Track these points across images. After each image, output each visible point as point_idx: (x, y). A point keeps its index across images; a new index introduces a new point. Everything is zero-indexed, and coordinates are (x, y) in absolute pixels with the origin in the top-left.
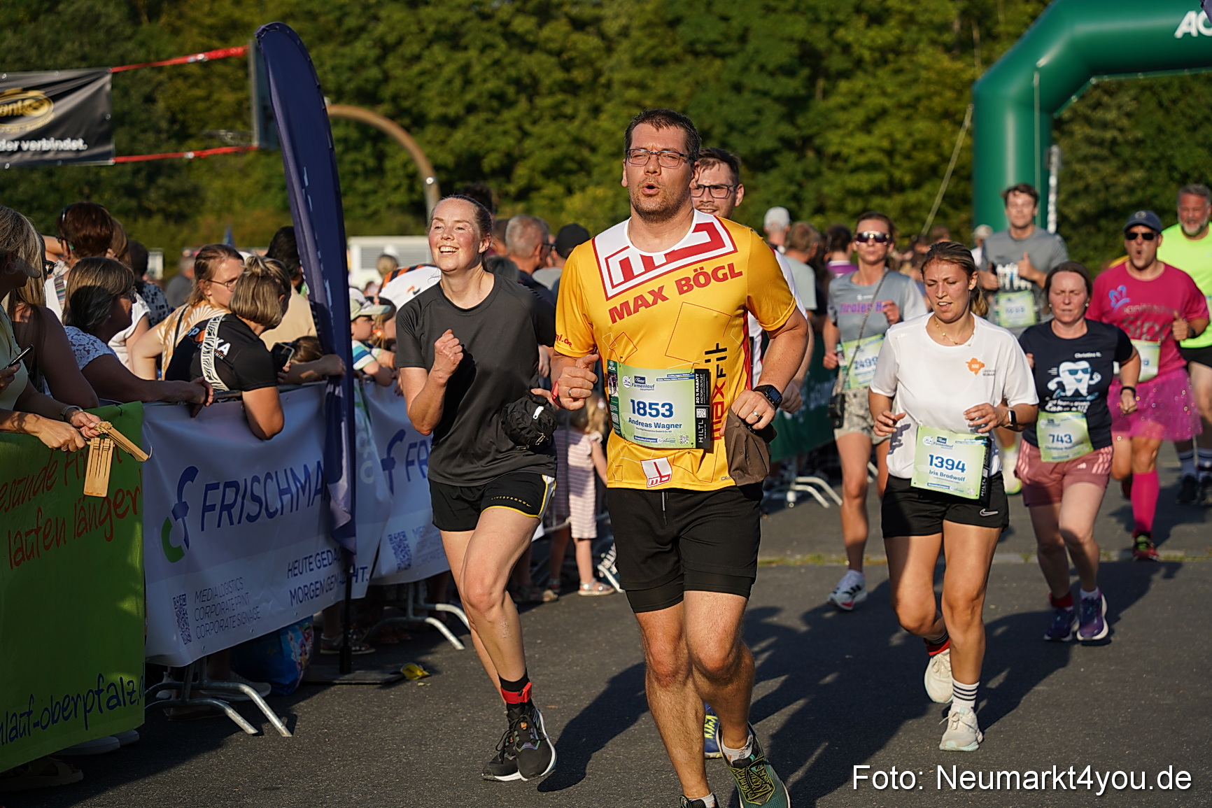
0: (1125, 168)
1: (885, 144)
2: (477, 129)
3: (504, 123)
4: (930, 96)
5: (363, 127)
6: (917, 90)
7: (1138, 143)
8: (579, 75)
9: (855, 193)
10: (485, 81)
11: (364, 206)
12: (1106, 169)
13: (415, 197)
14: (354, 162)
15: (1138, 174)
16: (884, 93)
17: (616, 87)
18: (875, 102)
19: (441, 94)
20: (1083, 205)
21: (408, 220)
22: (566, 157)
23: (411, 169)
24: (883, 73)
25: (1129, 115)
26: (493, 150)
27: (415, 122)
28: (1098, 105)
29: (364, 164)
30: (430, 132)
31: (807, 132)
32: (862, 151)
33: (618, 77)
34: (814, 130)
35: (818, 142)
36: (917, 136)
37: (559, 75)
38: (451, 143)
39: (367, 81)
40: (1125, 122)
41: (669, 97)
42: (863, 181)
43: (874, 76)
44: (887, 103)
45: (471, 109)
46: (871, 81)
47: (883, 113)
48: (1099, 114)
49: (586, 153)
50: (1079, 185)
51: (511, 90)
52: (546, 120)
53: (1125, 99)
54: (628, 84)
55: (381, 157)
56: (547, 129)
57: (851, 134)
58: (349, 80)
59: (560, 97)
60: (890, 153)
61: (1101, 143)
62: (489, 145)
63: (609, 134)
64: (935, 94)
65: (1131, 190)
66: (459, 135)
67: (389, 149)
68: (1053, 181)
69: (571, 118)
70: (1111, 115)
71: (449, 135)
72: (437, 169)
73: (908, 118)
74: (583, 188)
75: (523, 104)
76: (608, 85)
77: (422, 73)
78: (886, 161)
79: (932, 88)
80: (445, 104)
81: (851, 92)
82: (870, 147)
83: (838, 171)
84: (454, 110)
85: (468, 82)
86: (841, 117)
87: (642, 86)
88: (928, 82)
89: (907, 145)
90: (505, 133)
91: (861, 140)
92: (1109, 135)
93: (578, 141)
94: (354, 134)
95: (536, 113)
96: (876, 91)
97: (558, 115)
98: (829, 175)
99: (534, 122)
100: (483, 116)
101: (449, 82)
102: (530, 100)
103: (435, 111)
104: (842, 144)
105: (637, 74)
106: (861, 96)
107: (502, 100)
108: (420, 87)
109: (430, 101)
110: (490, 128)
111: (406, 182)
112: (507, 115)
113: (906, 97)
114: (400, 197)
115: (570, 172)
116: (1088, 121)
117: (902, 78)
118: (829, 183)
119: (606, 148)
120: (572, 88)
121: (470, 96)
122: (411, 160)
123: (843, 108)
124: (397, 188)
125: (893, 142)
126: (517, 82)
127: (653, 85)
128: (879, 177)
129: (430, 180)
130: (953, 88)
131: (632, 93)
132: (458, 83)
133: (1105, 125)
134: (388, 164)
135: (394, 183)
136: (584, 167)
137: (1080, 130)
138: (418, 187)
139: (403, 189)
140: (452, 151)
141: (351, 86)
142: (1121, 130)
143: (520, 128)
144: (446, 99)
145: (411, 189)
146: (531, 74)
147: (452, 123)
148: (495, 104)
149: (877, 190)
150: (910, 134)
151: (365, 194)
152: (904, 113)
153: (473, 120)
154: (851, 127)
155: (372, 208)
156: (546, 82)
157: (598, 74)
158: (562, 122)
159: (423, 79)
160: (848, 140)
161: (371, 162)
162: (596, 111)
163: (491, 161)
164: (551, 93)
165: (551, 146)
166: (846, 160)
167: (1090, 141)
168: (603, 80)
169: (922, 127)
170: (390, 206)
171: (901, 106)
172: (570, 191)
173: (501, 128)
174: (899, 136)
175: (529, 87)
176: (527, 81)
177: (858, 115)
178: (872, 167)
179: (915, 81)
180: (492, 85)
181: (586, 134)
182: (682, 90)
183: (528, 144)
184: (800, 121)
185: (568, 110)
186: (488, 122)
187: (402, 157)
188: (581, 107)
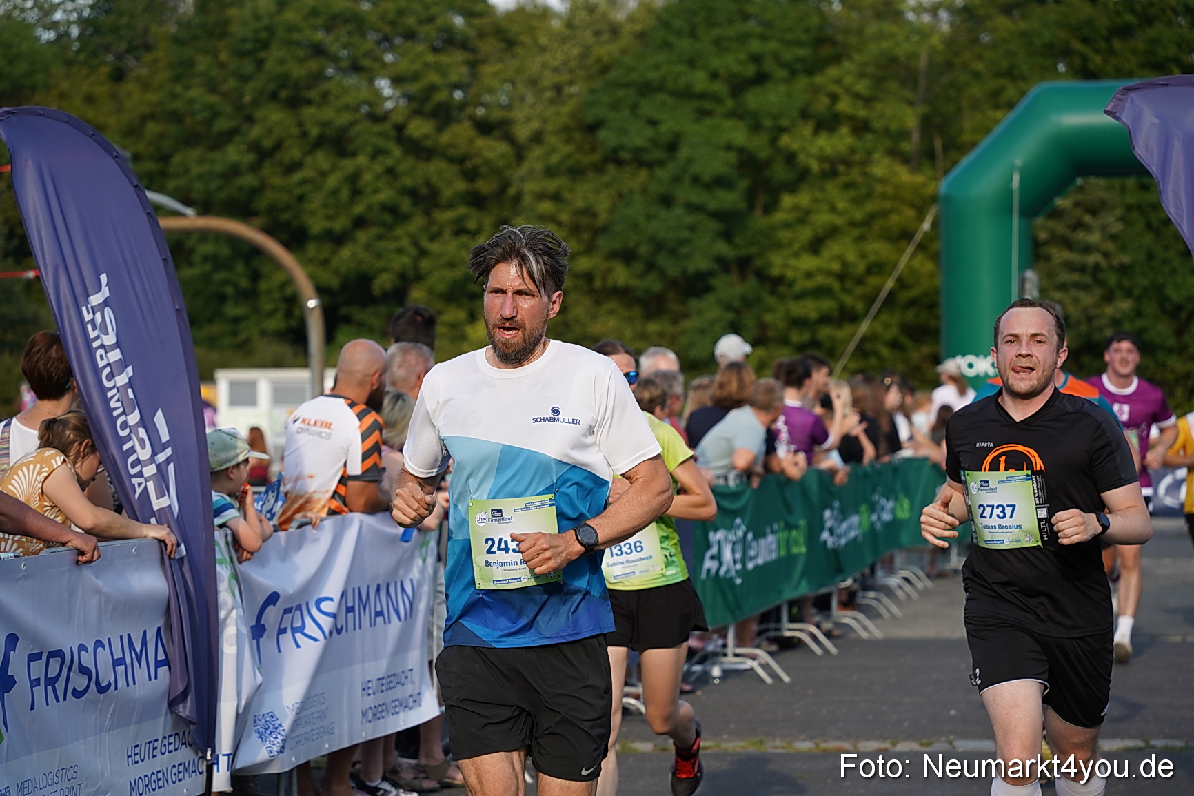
0: (1108, 298)
1: (836, 266)
2: (368, 246)
3: (397, 239)
4: (884, 214)
5: (234, 241)
6: (870, 207)
7: (1126, 270)
8: (485, 186)
9: (798, 323)
10: (376, 191)
11: (234, 333)
12: (1087, 299)
13: (294, 323)
14: (226, 282)
15: (1125, 305)
16: (833, 209)
17: (527, 200)
18: (823, 218)
19: (325, 206)
21: (285, 350)
23: (289, 291)
24: (832, 188)
25: (1114, 237)
26: (385, 270)
27: (295, 239)
28: (1079, 225)
29: (235, 285)
30: (311, 249)
31: (745, 252)
32: (809, 275)
33: (530, 187)
34: (753, 250)
35: (758, 263)
36: (872, 258)
37: (461, 185)
38: (335, 262)
39: (241, 189)
40: (1110, 246)
41: (589, 212)
42: (810, 309)
43: (823, 190)
44: (838, 221)
45: (360, 223)
46: (818, 195)
47: (833, 232)
48: (1081, 235)
51: (405, 204)
52: (447, 234)
53: (1110, 219)
54: (540, 196)
55: (255, 276)
56: (449, 247)
57: (796, 255)
58: (220, 189)
59: (462, 210)
60: (841, 277)
61: (1082, 269)
62: (379, 264)
64: (891, 211)
66: (346, 253)
67: (265, 269)
69: (474, 234)
70: (1095, 238)
71: (334, 252)
72: (321, 291)
73: (861, 239)
75: (417, 223)
76: (518, 198)
77: (304, 182)
78: (836, 285)
79: (888, 205)
80: (330, 218)
81: (796, 208)
82: (820, 271)
83: (782, 297)
84: (339, 225)
85: (356, 193)
86: (784, 235)
87: (556, 197)
88: (884, 196)
89: (861, 267)
90: (399, 251)
91: (808, 262)
92: (1091, 259)
94: (225, 251)
95: (435, 229)
96: (825, 207)
97: (460, 230)
98: (771, 301)
99: (433, 238)
100: (373, 231)
101: (335, 192)
102: (427, 213)
103: (317, 226)
104: (785, 266)
105: (551, 185)
106: (807, 212)
107: (395, 214)
108: (301, 198)
109: (312, 213)
110: (382, 245)
111: (283, 307)
112: (401, 230)
113: (858, 215)
114: (276, 323)
115: (473, 295)
116: (1067, 244)
117: (852, 193)
118: (770, 310)
120: (477, 201)
121: (358, 209)
122: (289, 281)
123: (787, 225)
124: (271, 314)
125: (845, 264)
126: (413, 193)
127: (570, 197)
128: (827, 305)
129: (312, 303)
130: (913, 206)
131: (546, 207)
132: (345, 194)
133: (1087, 249)
134: (263, 286)
135: (268, 307)
137: (1060, 255)
138: (297, 312)
139: (280, 315)
140: (337, 272)
141: (222, 195)
142: (1106, 255)
143: (416, 244)
144: (331, 212)
145: (289, 314)
146: (428, 184)
147: (338, 239)
148: (387, 218)
149: (825, 319)
150: (863, 256)
151: (236, 320)
152: (856, 232)
153: (363, 236)
154: (796, 246)
155: (243, 336)
156: (447, 193)
157: (506, 185)
158: (464, 239)
159: (305, 189)
160: (793, 262)
161: (244, 283)
163: (384, 282)
164: (451, 205)
165: (451, 265)
166: (791, 284)
167: (1070, 266)
168: (512, 191)
169: (879, 249)
170: (263, 333)
171: (853, 224)
172: (473, 318)
173: (393, 245)
174: (851, 257)
175: (426, 198)
176: (424, 191)
177: (805, 234)
178: (821, 292)
179: (869, 196)
180: (385, 195)
182: (603, 204)
183: (424, 264)
184: (738, 240)
185: (472, 225)
186: (380, 237)
187: (278, 278)
188: (488, 221)
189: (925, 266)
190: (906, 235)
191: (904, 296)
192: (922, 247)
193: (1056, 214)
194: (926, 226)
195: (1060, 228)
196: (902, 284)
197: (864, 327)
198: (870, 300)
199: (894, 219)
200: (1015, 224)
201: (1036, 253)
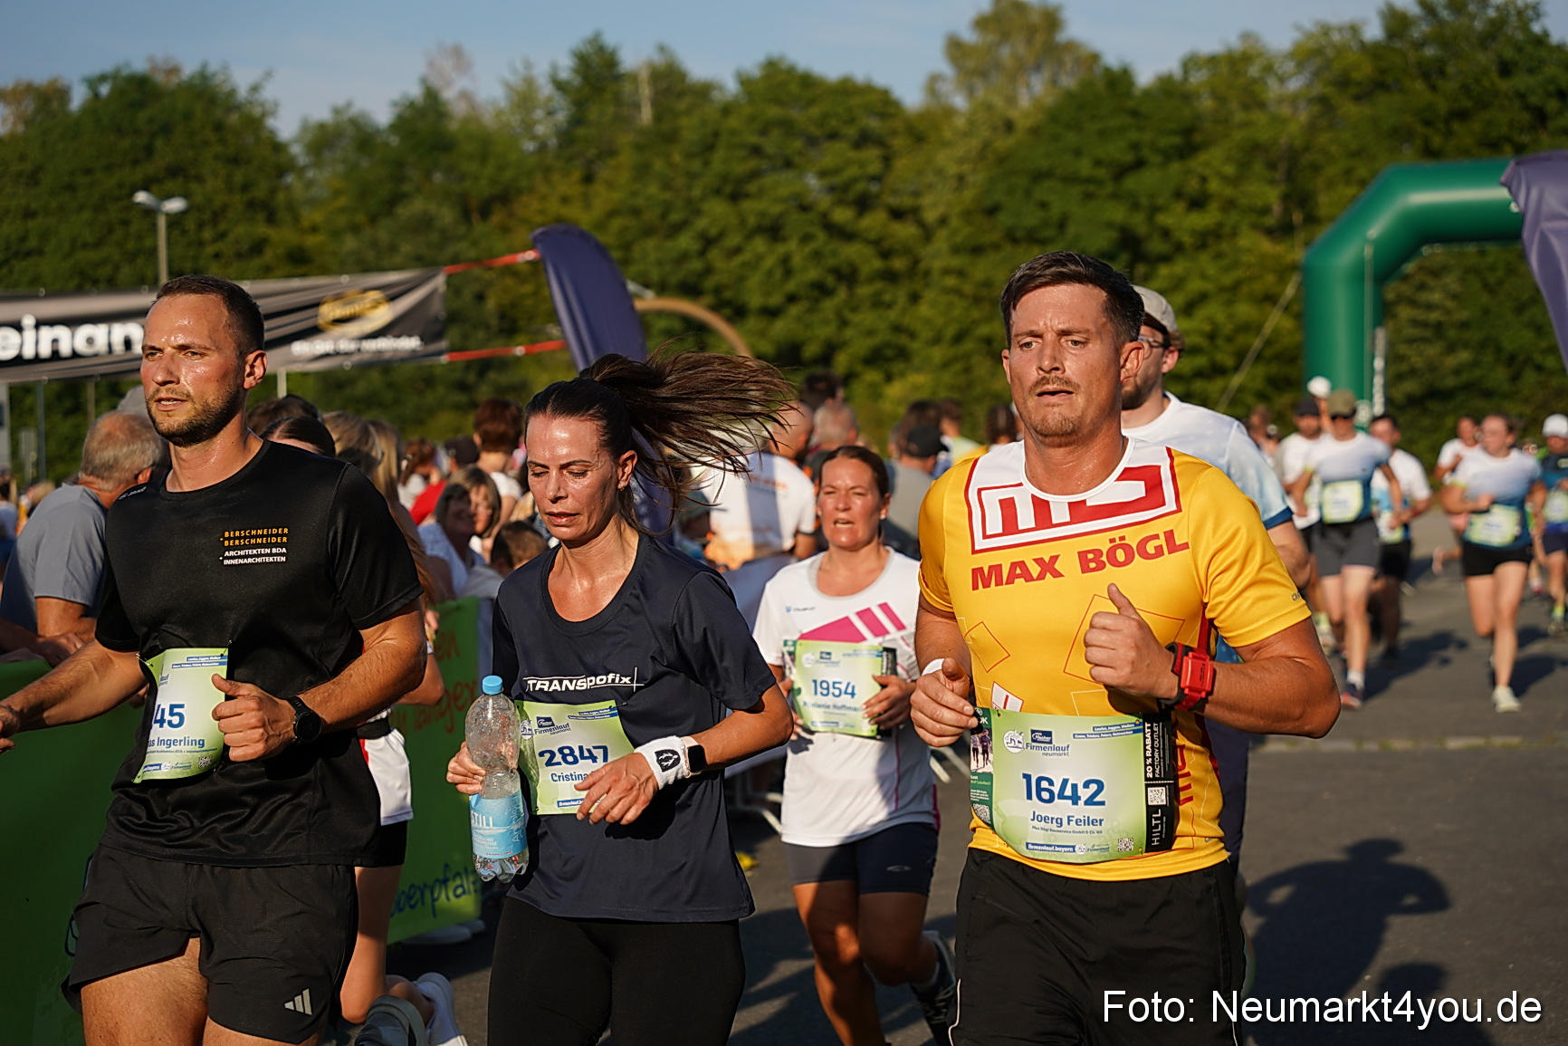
0: (1451, 348)
1: (1207, 328)
2: (799, 318)
3: (824, 311)
4: (1250, 280)
5: (685, 319)
6: (1239, 273)
7: (1464, 325)
8: (899, 264)
10: (805, 271)
12: (1433, 350)
15: (1464, 356)
16: (1204, 276)
17: (935, 275)
18: (1195, 285)
19: (762, 284)
20: (1410, 387)
22: (887, 345)
24: (1203, 258)
25: (1455, 297)
26: (814, 339)
27: (736, 313)
28: (1422, 287)
30: (751, 322)
33: (937, 265)
36: (1239, 319)
37: (877, 264)
38: (771, 333)
39: (690, 273)
40: (1450, 304)
41: (987, 284)
43: (1195, 260)
44: (1208, 286)
45: (792, 298)
46: (1191, 264)
47: (1203, 298)
48: (1424, 297)
49: (903, 340)
50: (1404, 367)
51: (830, 281)
52: (866, 307)
53: (1451, 281)
54: (947, 272)
56: (866, 318)
58: (672, 273)
59: (878, 285)
60: (1212, 337)
61: (1425, 325)
62: (809, 334)
63: (928, 322)
64: (1255, 278)
65: (1457, 372)
66: (779, 325)
67: (710, 339)
68: (1379, 364)
69: (889, 306)
70: (1436, 297)
71: (769, 325)
73: (1230, 303)
74: (902, 375)
75: (842, 294)
76: (927, 273)
77: (744, 264)
78: (1207, 344)
79: (1253, 272)
80: (766, 295)
81: (1171, 277)
84: (775, 300)
85: (788, 273)
87: (961, 273)
88: (1249, 265)
89: (1228, 328)
90: (825, 322)
92: (1434, 316)
93: (897, 329)
94: (677, 327)
95: (856, 302)
96: (1196, 275)
97: (877, 303)
99: (854, 310)
100: (804, 305)
101: (770, 273)
102: (850, 289)
103: (755, 302)
105: (956, 262)
106: (1181, 281)
107: (821, 290)
108: (741, 279)
109: (751, 291)
110: (811, 317)
112: (829, 305)
113: (1227, 280)
115: (888, 360)
116: (1413, 303)
117: (1221, 262)
119: (926, 334)
120: (890, 277)
121: (791, 286)
125: (1215, 325)
126: (837, 272)
127: (971, 272)
130: (1273, 271)
131: (951, 281)
132: (779, 274)
133: (1430, 307)
136: (903, 354)
137: (1405, 312)
141: (675, 278)
142: (1447, 312)
143: (839, 315)
144: (767, 289)
146: (850, 264)
147: (772, 313)
148: (815, 293)
150: (1231, 316)
152: (1224, 297)
153: (794, 310)
156: (865, 271)
157: (916, 262)
158: (881, 310)
159: (745, 270)
162: (915, 298)
163: (811, 350)
164: (870, 280)
165: (870, 333)
167: (1415, 323)
168: (922, 266)
169: (1244, 310)
171: (1222, 289)
172: (889, 378)
173: (821, 317)
174: (1220, 318)
175: (848, 276)
176: (846, 270)
179: (1236, 264)
180: (813, 274)
181: (906, 321)
183: (849, 333)
185: (887, 297)
186: (809, 311)
188: (900, 294)
189: (1288, 323)
190: (1270, 299)
191: (1269, 353)
192: (1286, 309)
193: (1405, 278)
194: (1290, 291)
195: (1405, 289)
196: (1268, 343)
197: (1236, 380)
198: (1240, 356)
199: (1258, 287)
200: (1368, 288)
201: (1384, 312)
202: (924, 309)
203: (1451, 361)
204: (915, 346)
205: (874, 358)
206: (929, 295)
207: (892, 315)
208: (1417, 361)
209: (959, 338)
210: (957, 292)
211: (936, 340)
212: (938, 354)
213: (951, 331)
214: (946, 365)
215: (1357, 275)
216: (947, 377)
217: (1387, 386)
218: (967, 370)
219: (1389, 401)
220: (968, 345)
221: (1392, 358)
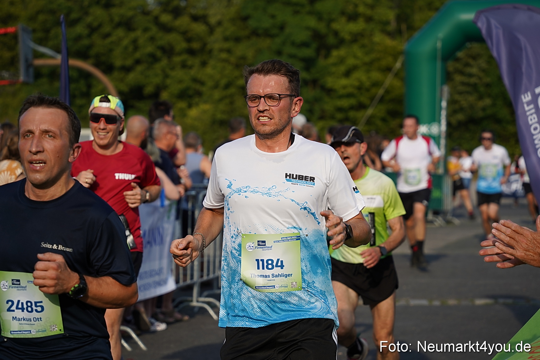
0: (481, 98)
1: (357, 84)
2: (142, 73)
3: (156, 69)
4: (379, 59)
5: (80, 71)
6: (373, 56)
7: (488, 85)
8: (196, 45)
9: (340, 109)
10: (145, 47)
12: (472, 99)
14: (76, 89)
15: (488, 101)
16: (355, 57)
17: (215, 52)
18: (351, 61)
19: (122, 53)
20: (460, 117)
24: (354, 47)
25: (483, 70)
26: (150, 83)
27: (108, 69)
28: (467, 65)
29: (80, 90)
30: (115, 74)
31: (315, 76)
32: (345, 87)
33: (216, 47)
34: (319, 75)
35: (321, 82)
36: (373, 80)
37: (184, 45)
38: (127, 80)
39: (82, 46)
40: (481, 74)
41: (243, 58)
42: (345, 103)
43: (351, 48)
44: (357, 62)
45: (138, 62)
46: (349, 50)
47: (355, 68)
48: (469, 70)
49: (197, 87)
50: (457, 107)
51: (159, 54)
52: (178, 68)
53: (482, 62)
54: (221, 50)
55: (90, 86)
56: (178, 73)
57: (339, 78)
58: (73, 45)
59: (185, 56)
60: (359, 88)
61: (468, 84)
62: (147, 81)
63: (211, 77)
64: (382, 58)
65: (484, 109)
66: (131, 76)
67: (94, 83)
68: (444, 104)
69: (191, 67)
70: (474, 70)
71: (126, 76)
72: (120, 94)
73: (368, 71)
74: (197, 104)
75: (164, 62)
76: (210, 51)
77: (112, 43)
78: (357, 92)
79: (380, 55)
80: (124, 59)
81: (339, 56)
82: (349, 86)
83: (331, 97)
84: (128, 63)
85: (136, 48)
86: (333, 69)
87: (229, 51)
88: (378, 51)
89: (367, 84)
90: (156, 75)
91: (344, 82)
92: (473, 80)
93: (195, 80)
94: (76, 74)
95: (172, 65)
96: (352, 56)
97: (184, 66)
98: (327, 99)
99: (172, 69)
100: (144, 66)
101: (126, 48)
102: (169, 58)
103: (118, 63)
104: (334, 82)
105: (226, 45)
106: (344, 58)
107: (154, 59)
108: (111, 50)
109: (116, 57)
110: (148, 72)
113: (367, 59)
115: (190, 96)
116: (462, 73)
117: (364, 49)
118: (326, 103)
119: (210, 83)
120: (191, 52)
121: (138, 55)
123: (334, 65)
125: (361, 82)
126: (162, 48)
127: (235, 51)
128: (353, 101)
130: (391, 55)
131: (224, 55)
132: (131, 48)
133: (471, 75)
136: (199, 94)
137: (458, 78)
140: (127, 84)
141: (74, 48)
142: (480, 78)
143: (164, 72)
144: (125, 56)
146: (169, 44)
147: (127, 70)
148: (150, 60)
149: (352, 107)
150: (369, 78)
152: (366, 68)
153: (139, 68)
154: (338, 74)
156: (178, 48)
157: (205, 45)
158: (186, 69)
159: (112, 46)
160: (337, 81)
162: (204, 64)
163: (149, 89)
164: (180, 54)
165: (180, 82)
166: (336, 92)
167: (463, 84)
169: (376, 75)
171: (365, 64)
172: (190, 106)
173: (153, 72)
174: (363, 79)
175: (168, 51)
176: (167, 47)
178: (349, 95)
179: (372, 51)
180: (150, 49)
181: (200, 76)
182: (250, 54)
183: (168, 81)
184: (312, 71)
185: (189, 63)
186: (147, 69)
187: (101, 87)
188: (196, 62)
189: (397, 83)
190: (388, 69)
192: (397, 75)
193: (457, 60)
194: (398, 65)
196: (387, 92)
197: (370, 112)
198: (372, 99)
199: (384, 63)
200: (439, 64)
201: (448, 77)
202: (209, 70)
203: (481, 104)
204: (204, 89)
205: (183, 95)
206: (212, 62)
207: (193, 72)
208: (464, 104)
209: (227, 86)
210: (226, 61)
211: (216, 86)
212: (217, 94)
213: (223, 82)
214: (221, 100)
215: (433, 56)
216: (222, 106)
217: (448, 116)
218: (232, 103)
219: (449, 124)
220: (232, 90)
221: (451, 102)
